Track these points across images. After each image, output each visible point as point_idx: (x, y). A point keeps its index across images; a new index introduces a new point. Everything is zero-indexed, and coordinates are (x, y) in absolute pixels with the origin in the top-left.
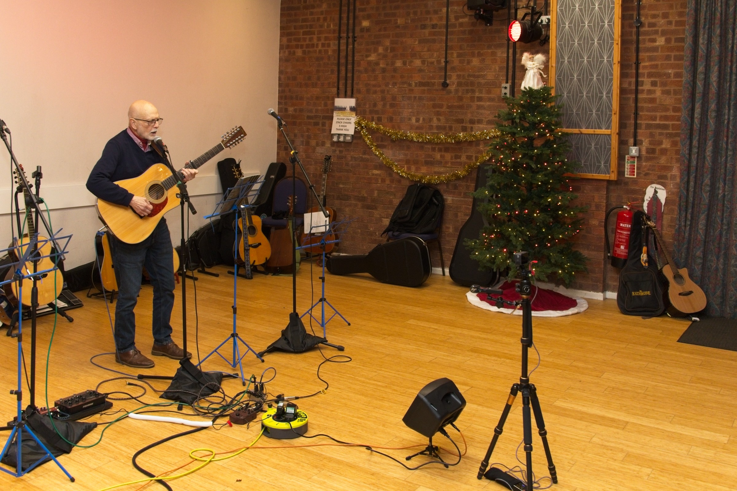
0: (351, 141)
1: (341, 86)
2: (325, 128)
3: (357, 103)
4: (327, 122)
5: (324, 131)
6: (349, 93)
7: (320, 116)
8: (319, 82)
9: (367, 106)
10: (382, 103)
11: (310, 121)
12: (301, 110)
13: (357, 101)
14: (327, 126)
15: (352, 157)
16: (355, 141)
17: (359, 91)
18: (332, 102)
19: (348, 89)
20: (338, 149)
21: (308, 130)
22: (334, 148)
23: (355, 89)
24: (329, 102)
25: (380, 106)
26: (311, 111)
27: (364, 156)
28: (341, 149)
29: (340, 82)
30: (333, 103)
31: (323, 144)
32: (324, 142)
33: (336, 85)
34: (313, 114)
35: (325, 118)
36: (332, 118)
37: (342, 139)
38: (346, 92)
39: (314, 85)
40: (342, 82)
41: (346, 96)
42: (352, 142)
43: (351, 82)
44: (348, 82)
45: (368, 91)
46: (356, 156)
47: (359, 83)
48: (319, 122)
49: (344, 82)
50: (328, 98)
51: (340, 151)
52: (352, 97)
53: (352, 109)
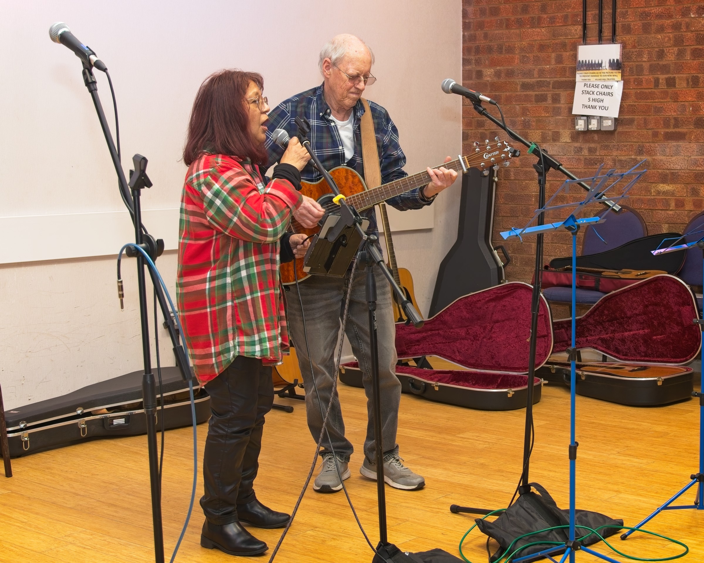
0: (612, 129)
1: (589, 22)
2: (558, 105)
3: (624, 54)
4: (563, 94)
5: (556, 112)
6: (607, 32)
7: (549, 83)
8: (545, 16)
9: (645, 58)
10: (676, 49)
11: (528, 93)
12: (510, 74)
13: (624, 47)
14: (562, 101)
15: (614, 161)
16: (620, 129)
17: (628, 30)
18: (572, 53)
19: (604, 25)
20: (586, 146)
21: (525, 111)
22: (577, 145)
23: (619, 25)
24: (566, 55)
25: (671, 57)
26: (529, 74)
27: (638, 158)
28: (592, 145)
29: (589, 14)
30: (575, 56)
31: (556, 137)
32: (558, 132)
33: (580, 19)
34: (533, 80)
35: (558, 85)
36: (572, 85)
37: (594, 125)
38: (600, 31)
39: (536, 23)
40: (592, 13)
41: (600, 40)
42: (615, 130)
43: (611, 11)
44: (604, 12)
45: (646, 28)
46: (623, 158)
47: (627, 12)
48: (546, 95)
49: (597, 12)
50: (564, 46)
51: (590, 150)
52: (613, 41)
53: (615, 65)
